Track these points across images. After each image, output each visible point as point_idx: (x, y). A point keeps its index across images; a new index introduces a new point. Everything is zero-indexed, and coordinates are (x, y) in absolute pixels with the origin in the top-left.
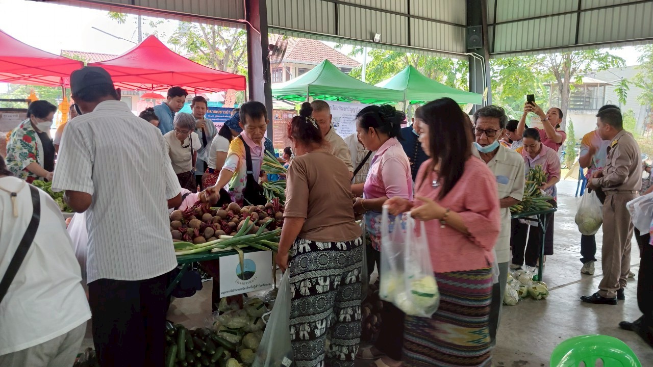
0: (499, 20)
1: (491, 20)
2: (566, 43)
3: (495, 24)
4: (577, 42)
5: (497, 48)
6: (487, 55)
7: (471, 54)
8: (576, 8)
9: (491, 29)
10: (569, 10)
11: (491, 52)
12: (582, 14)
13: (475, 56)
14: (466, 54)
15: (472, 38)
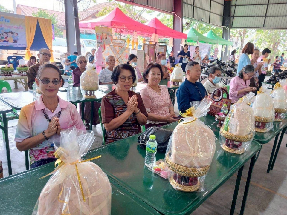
0: (235, 15)
1: (232, 15)
2: (260, 27)
3: (234, 17)
4: (263, 27)
5: (234, 26)
6: (230, 28)
7: (224, 27)
8: (264, 15)
9: (232, 18)
10: (262, 15)
11: (231, 27)
12: (267, 17)
13: (226, 28)
14: (222, 26)
15: (226, 21)
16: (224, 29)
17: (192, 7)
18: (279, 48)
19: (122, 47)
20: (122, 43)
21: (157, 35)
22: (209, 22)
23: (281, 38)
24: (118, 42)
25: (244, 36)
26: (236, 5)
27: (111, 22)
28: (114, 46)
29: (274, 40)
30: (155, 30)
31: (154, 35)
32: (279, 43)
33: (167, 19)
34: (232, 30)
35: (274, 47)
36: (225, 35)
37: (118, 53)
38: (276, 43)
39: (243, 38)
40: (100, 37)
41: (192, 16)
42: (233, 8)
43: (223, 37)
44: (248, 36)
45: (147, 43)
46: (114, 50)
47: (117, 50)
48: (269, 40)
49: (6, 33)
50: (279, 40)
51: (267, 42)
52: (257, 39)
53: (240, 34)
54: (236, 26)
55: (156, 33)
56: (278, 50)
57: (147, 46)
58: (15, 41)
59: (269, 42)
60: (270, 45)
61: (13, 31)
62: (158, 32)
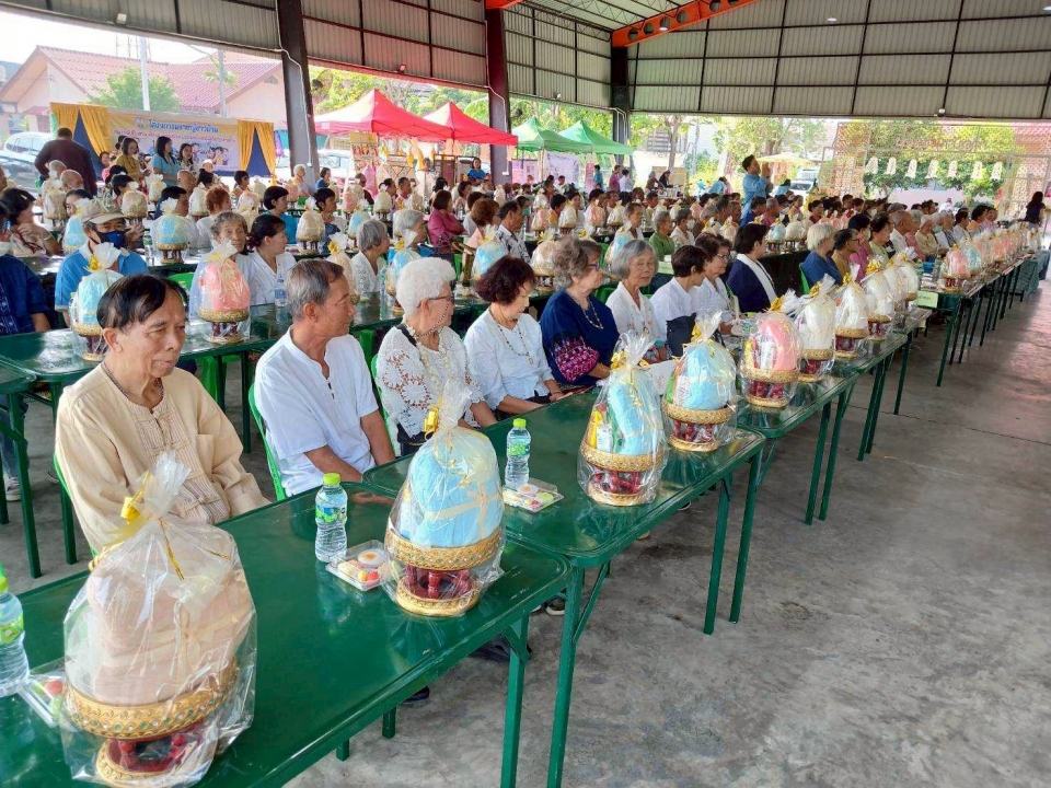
0: (639, 81)
1: (631, 81)
3: (635, 85)
5: (637, 106)
6: (628, 111)
7: (615, 109)
9: (631, 88)
10: (694, 83)
11: (632, 109)
12: (704, 88)
13: (619, 112)
14: (611, 109)
15: (620, 96)
16: (614, 114)
17: (531, 70)
21: (457, 142)
26: (637, 59)
27: (373, 122)
30: (451, 132)
31: (450, 141)
33: (476, 104)
34: (634, 117)
36: (619, 132)
40: (358, 151)
41: (532, 91)
42: (632, 65)
43: (614, 139)
45: (439, 158)
49: (214, 149)
54: (641, 108)
55: (454, 138)
57: (438, 163)
58: (225, 163)
61: (222, 145)
62: (457, 134)
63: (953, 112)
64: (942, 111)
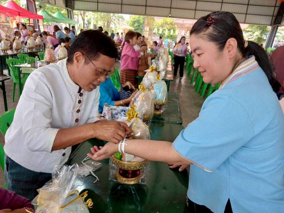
2: (95, 10)
7: (68, 8)
8: (97, 1)
10: (95, 1)
11: (74, 9)
12: (99, 3)
14: (66, 8)
15: (69, 4)
16: (68, 10)
18: (111, 26)
19: (9, 28)
20: (8, 25)
21: (21, 17)
22: (55, 4)
23: (112, 17)
24: (5, 25)
25: (84, 16)
28: (3, 27)
29: (107, 19)
30: (18, 13)
32: (110, 22)
34: (74, 11)
35: (108, 25)
36: (70, 16)
37: (7, 32)
38: (108, 22)
39: (84, 17)
43: (68, 17)
44: (87, 16)
46: (3, 30)
47: (6, 30)
48: (103, 19)
50: (110, 19)
51: (102, 21)
52: (94, 18)
53: (81, 15)
54: (77, 8)
55: (19, 15)
56: (111, 27)
59: (104, 21)
60: (105, 23)
62: (20, 14)
63: (173, 16)
64: (170, 15)
